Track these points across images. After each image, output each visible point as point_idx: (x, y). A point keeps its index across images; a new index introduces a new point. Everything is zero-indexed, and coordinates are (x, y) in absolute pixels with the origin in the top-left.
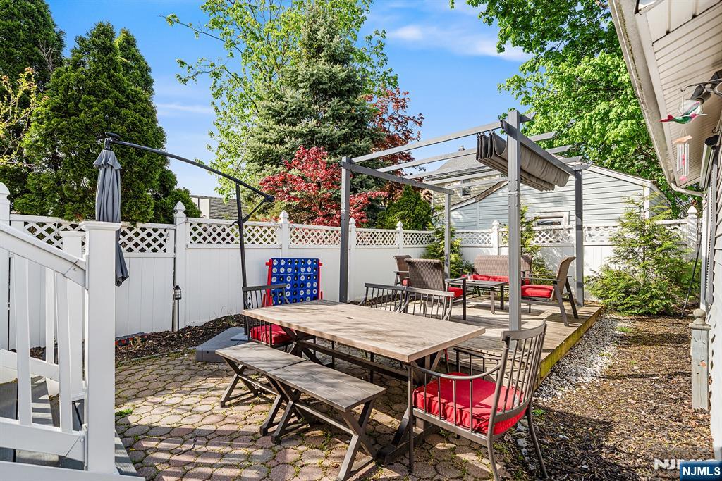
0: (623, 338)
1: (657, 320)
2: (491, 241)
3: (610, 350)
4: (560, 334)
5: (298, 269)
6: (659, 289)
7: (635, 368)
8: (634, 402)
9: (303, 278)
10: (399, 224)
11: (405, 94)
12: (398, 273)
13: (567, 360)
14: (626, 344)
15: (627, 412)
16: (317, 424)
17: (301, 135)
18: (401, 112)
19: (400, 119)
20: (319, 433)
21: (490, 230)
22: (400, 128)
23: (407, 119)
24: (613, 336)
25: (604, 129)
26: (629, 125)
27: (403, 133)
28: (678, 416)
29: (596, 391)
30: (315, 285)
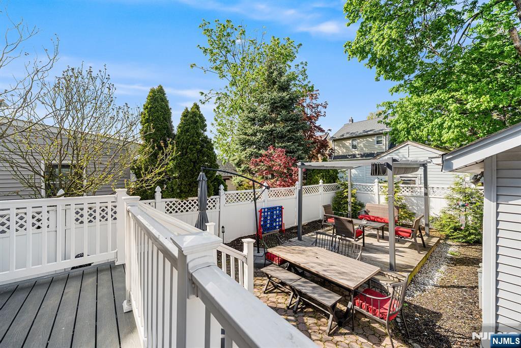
0: (452, 259)
1: (473, 247)
2: (374, 190)
3: (443, 268)
4: (416, 260)
5: (273, 212)
6: (474, 230)
7: (456, 281)
8: (451, 302)
9: (275, 217)
10: (321, 181)
11: (316, 91)
12: (325, 215)
13: (419, 275)
14: (452, 264)
15: (447, 308)
16: (308, 305)
17: (266, 131)
18: (314, 101)
19: (314, 106)
20: (311, 310)
21: (373, 185)
22: (313, 111)
23: (318, 106)
24: (446, 258)
25: (440, 133)
26: (455, 132)
27: (316, 113)
28: (471, 312)
29: (434, 294)
30: (280, 220)
